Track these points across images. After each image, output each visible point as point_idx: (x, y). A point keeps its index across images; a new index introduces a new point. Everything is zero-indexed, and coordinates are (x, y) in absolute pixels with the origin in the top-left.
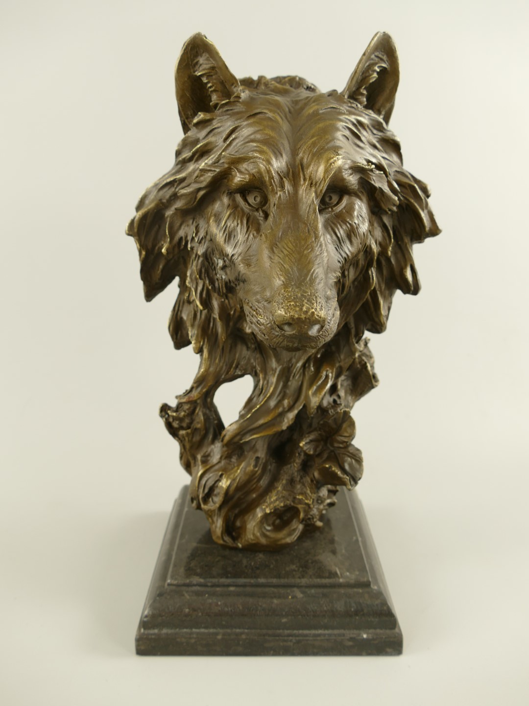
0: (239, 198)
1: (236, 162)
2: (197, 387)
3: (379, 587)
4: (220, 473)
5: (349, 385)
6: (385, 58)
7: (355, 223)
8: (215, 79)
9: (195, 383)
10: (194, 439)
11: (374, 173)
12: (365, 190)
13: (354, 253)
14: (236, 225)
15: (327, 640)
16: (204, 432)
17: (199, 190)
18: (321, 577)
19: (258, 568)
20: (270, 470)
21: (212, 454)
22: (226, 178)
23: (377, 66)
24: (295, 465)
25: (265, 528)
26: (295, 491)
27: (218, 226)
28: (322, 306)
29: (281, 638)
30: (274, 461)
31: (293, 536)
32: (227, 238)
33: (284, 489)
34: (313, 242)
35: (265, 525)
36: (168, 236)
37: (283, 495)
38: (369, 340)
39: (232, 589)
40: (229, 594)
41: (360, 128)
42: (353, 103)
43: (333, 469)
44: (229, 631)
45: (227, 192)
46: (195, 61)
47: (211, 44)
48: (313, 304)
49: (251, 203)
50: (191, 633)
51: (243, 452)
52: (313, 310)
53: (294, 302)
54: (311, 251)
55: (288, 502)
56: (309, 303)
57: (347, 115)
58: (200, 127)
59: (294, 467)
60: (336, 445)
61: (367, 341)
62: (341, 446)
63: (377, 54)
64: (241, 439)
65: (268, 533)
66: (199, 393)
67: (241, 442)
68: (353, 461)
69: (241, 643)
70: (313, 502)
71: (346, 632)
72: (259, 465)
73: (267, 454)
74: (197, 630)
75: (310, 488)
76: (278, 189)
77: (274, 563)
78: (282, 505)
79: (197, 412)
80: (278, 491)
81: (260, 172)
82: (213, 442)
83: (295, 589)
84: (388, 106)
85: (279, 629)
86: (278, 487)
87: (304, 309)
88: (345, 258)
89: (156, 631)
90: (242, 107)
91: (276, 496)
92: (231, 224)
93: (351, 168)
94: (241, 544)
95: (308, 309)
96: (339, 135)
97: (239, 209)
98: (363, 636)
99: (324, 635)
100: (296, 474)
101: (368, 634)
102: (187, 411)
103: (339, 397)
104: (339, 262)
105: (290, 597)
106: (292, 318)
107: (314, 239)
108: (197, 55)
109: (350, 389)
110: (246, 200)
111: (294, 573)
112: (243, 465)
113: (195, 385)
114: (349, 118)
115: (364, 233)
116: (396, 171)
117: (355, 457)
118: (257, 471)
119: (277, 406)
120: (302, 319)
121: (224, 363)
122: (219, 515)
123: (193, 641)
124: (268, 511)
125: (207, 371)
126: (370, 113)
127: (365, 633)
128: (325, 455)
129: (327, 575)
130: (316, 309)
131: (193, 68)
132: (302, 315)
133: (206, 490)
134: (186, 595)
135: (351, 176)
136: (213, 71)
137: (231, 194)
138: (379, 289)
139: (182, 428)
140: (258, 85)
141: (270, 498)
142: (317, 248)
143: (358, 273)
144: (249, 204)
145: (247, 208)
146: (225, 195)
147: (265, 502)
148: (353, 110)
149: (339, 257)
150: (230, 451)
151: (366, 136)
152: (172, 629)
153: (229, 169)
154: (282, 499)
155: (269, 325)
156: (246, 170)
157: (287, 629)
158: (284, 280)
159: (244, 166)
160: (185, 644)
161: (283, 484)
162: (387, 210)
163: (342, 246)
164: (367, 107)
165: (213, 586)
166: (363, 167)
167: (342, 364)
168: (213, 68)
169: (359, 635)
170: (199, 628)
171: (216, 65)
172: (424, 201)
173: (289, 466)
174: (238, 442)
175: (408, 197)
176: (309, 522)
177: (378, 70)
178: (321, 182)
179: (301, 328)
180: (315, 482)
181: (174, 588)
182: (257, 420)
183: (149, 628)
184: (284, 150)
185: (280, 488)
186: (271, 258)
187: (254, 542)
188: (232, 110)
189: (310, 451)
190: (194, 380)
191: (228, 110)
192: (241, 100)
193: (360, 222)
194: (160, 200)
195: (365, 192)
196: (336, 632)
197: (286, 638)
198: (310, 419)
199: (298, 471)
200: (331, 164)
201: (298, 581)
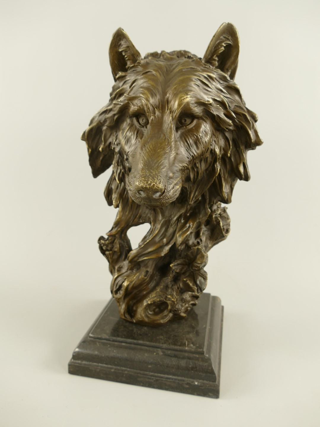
0: (135, 120)
1: (132, 99)
2: (115, 227)
3: (210, 355)
4: (125, 278)
5: (209, 234)
6: (230, 38)
7: (200, 136)
8: (129, 53)
9: (114, 225)
10: (114, 257)
11: (213, 106)
12: (208, 116)
13: (198, 153)
14: (131, 135)
15: (174, 382)
16: (119, 253)
17: (114, 115)
18: (175, 344)
19: (141, 335)
20: (156, 280)
21: (123, 267)
22: (127, 109)
23: (224, 43)
24: (169, 277)
25: (148, 312)
26: (167, 293)
27: (122, 135)
28: (160, 181)
29: (147, 376)
30: (159, 274)
31: (165, 320)
32: (126, 142)
33: (161, 291)
34: (166, 145)
35: (148, 311)
36: (103, 141)
37: (160, 294)
38: (227, 208)
39: (124, 344)
40: (121, 347)
41: (210, 80)
42: (207, 65)
43: (188, 282)
44: (119, 368)
45: (129, 116)
46: (119, 44)
47: (125, 34)
48: (155, 180)
49: (141, 123)
50: (98, 366)
51: (140, 267)
52: (154, 183)
53: (144, 178)
54: (163, 150)
55: (162, 299)
56: (152, 179)
57: (201, 72)
58: (120, 80)
59: (169, 279)
60: (194, 268)
61: (225, 209)
62: (196, 269)
63: (224, 36)
64: (138, 260)
65: (149, 316)
66: (116, 231)
67: (138, 261)
68: (202, 278)
69: (124, 375)
70: (177, 300)
71: (186, 379)
72: (148, 275)
73: (154, 269)
74: (102, 365)
75: (176, 292)
76: (152, 114)
77: (151, 333)
78: (158, 300)
79: (115, 242)
80: (157, 292)
81: (142, 105)
82: (124, 260)
83: (159, 350)
84: (233, 67)
85: (147, 371)
86: (157, 290)
87: (149, 182)
88: (193, 156)
89: (79, 362)
90: (141, 68)
91: (155, 294)
92: (129, 134)
93: (196, 103)
94: (135, 320)
95: (151, 182)
96: (192, 84)
97: (134, 126)
98: (195, 383)
99: (172, 379)
100: (169, 283)
101: (198, 382)
102: (110, 241)
103: (201, 240)
104: (188, 158)
105: (155, 354)
106: (142, 187)
107: (167, 144)
108: (120, 40)
109: (209, 236)
110: (138, 121)
111: (161, 340)
112: (138, 274)
113: (114, 226)
114: (203, 74)
115: (206, 142)
116: (236, 105)
117: (203, 276)
118: (146, 279)
119: (159, 241)
120: (148, 188)
121: (131, 215)
122: (124, 302)
123: (98, 370)
124: (149, 303)
125: (120, 218)
126: (218, 71)
127: (196, 382)
128: (187, 274)
129: (179, 344)
130: (156, 183)
131: (118, 47)
132: (148, 185)
133: (117, 287)
134: (98, 344)
135: (196, 108)
136: (128, 49)
137: (131, 117)
138: (223, 176)
139: (107, 250)
140: (160, 56)
141: (152, 295)
142: (167, 149)
143: (207, 166)
144: (140, 124)
145: (138, 125)
146: (128, 118)
147: (148, 297)
148: (206, 69)
149: (188, 155)
150: (132, 266)
151: (215, 85)
152: (88, 362)
153: (128, 103)
154: (159, 297)
155: (134, 191)
156: (137, 104)
157: (151, 372)
158: (143, 166)
159: (136, 102)
160: (94, 371)
161: (161, 288)
162: (225, 128)
163: (190, 148)
164: (217, 68)
165: (114, 341)
166: (204, 103)
167: (200, 220)
168: (128, 47)
169: (193, 382)
170: (103, 363)
171: (129, 45)
172: (251, 124)
173: (166, 278)
174: (136, 261)
175: (241, 122)
176: (176, 313)
177: (225, 45)
178: (175, 111)
179: (148, 193)
180: (180, 289)
181: (92, 339)
182: (147, 249)
183: (76, 360)
184: (158, 92)
185: (158, 290)
186: (140, 153)
187: (141, 319)
188: (136, 70)
189: (177, 270)
190: (114, 223)
191: (134, 70)
192: (140, 65)
193: (203, 135)
194: (100, 121)
195: (209, 117)
196: (180, 378)
197: (150, 377)
198: (180, 251)
199: (171, 281)
200: (182, 100)
201: (161, 345)
